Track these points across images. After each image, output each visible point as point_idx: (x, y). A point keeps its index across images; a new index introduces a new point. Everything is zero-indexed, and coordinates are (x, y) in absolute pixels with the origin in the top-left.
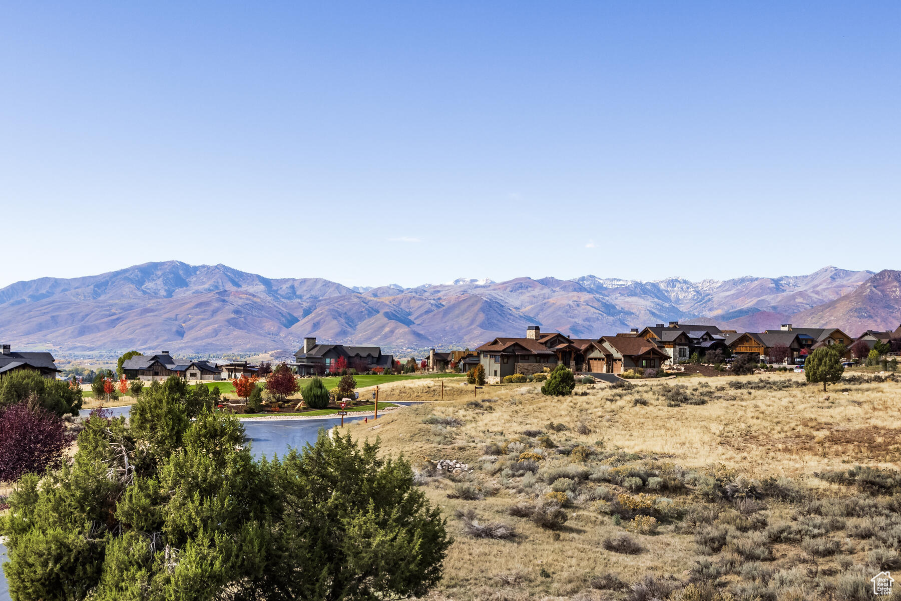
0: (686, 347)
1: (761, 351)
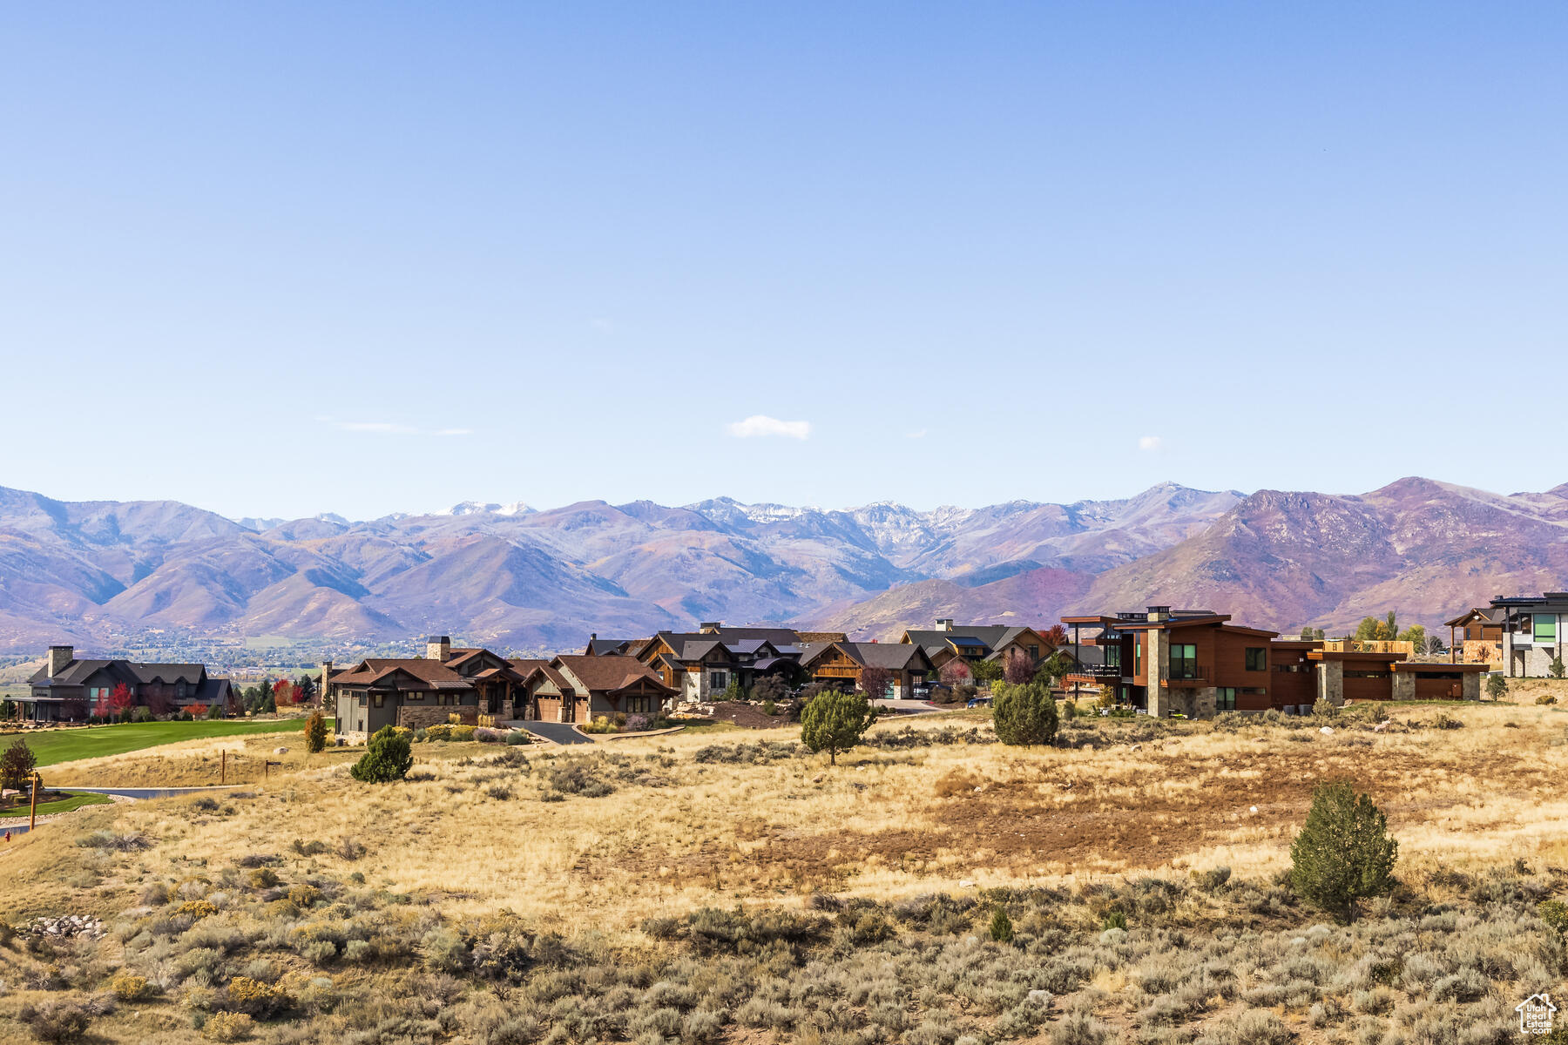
0: (724, 671)
1: (858, 675)
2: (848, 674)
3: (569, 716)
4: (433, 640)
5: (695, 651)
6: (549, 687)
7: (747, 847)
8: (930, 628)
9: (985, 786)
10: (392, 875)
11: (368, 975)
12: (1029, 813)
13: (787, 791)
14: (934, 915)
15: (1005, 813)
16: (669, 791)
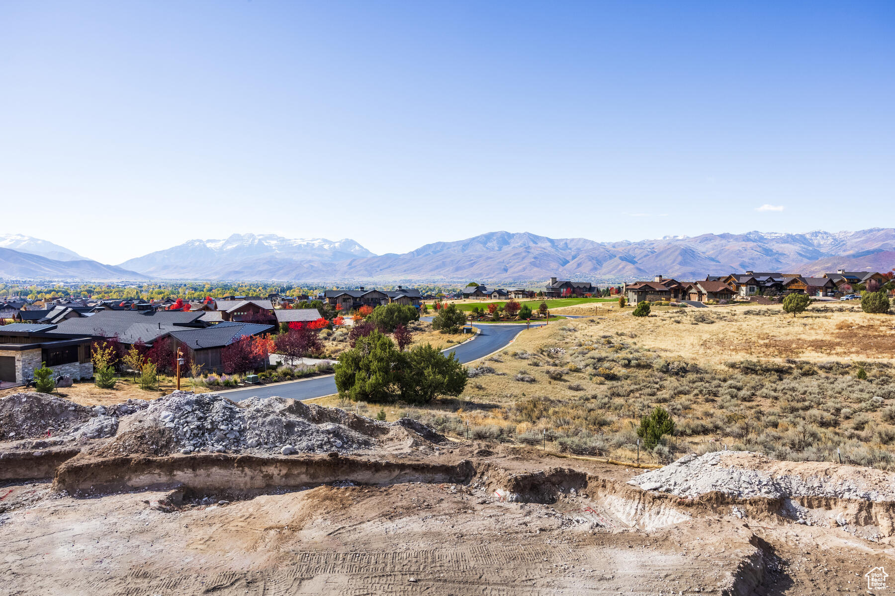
0: (754, 286)
1: (805, 288)
2: (801, 288)
3: (700, 299)
4: (657, 276)
5: (744, 280)
6: (693, 290)
7: (762, 342)
8: (835, 273)
9: (857, 327)
10: (644, 343)
11: (637, 370)
12: (875, 337)
13: (777, 325)
14: (834, 368)
15: (865, 336)
16: (734, 323)
